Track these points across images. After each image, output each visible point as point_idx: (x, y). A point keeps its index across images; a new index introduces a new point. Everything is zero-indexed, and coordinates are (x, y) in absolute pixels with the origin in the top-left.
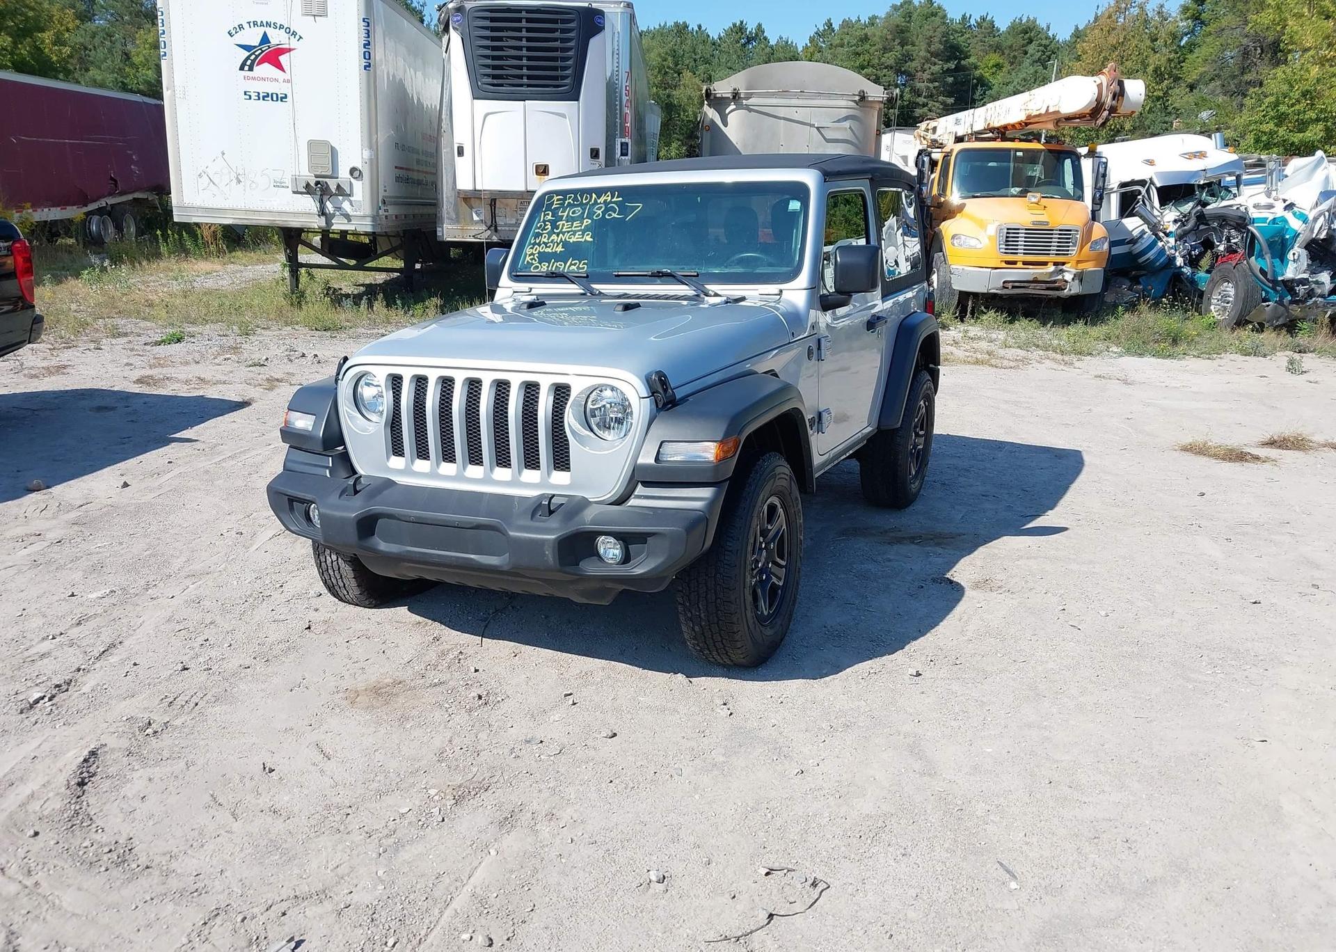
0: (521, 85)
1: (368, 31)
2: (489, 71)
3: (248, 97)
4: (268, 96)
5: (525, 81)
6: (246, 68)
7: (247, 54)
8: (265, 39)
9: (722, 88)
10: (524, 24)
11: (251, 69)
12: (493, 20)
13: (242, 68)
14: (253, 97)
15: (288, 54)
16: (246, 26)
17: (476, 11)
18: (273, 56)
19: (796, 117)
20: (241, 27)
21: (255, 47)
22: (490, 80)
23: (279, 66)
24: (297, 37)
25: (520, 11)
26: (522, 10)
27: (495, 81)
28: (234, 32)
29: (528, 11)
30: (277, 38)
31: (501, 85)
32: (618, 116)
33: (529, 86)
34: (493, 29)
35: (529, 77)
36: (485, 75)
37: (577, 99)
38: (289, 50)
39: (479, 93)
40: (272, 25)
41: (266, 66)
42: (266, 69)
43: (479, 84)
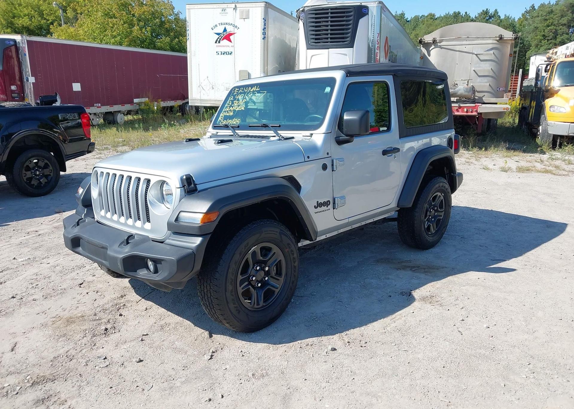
0: (327, 42)
1: (265, 23)
2: (314, 37)
3: (217, 54)
4: (225, 53)
5: (329, 40)
6: (218, 42)
7: (218, 36)
8: (225, 30)
9: (428, 38)
10: (330, 15)
11: (219, 42)
12: (316, 14)
13: (216, 42)
14: (220, 54)
15: (233, 35)
16: (218, 25)
17: (309, 11)
18: (228, 37)
19: (465, 50)
20: (216, 26)
21: (221, 33)
22: (314, 41)
23: (230, 41)
24: (237, 28)
25: (328, 9)
26: (329, 9)
27: (316, 41)
28: (214, 28)
29: (331, 9)
30: (230, 29)
31: (319, 43)
32: (373, 54)
33: (331, 42)
34: (316, 18)
35: (331, 38)
36: (312, 39)
37: (353, 47)
38: (234, 33)
39: (309, 47)
40: (228, 24)
41: (225, 40)
42: (225, 42)
43: (310, 42)
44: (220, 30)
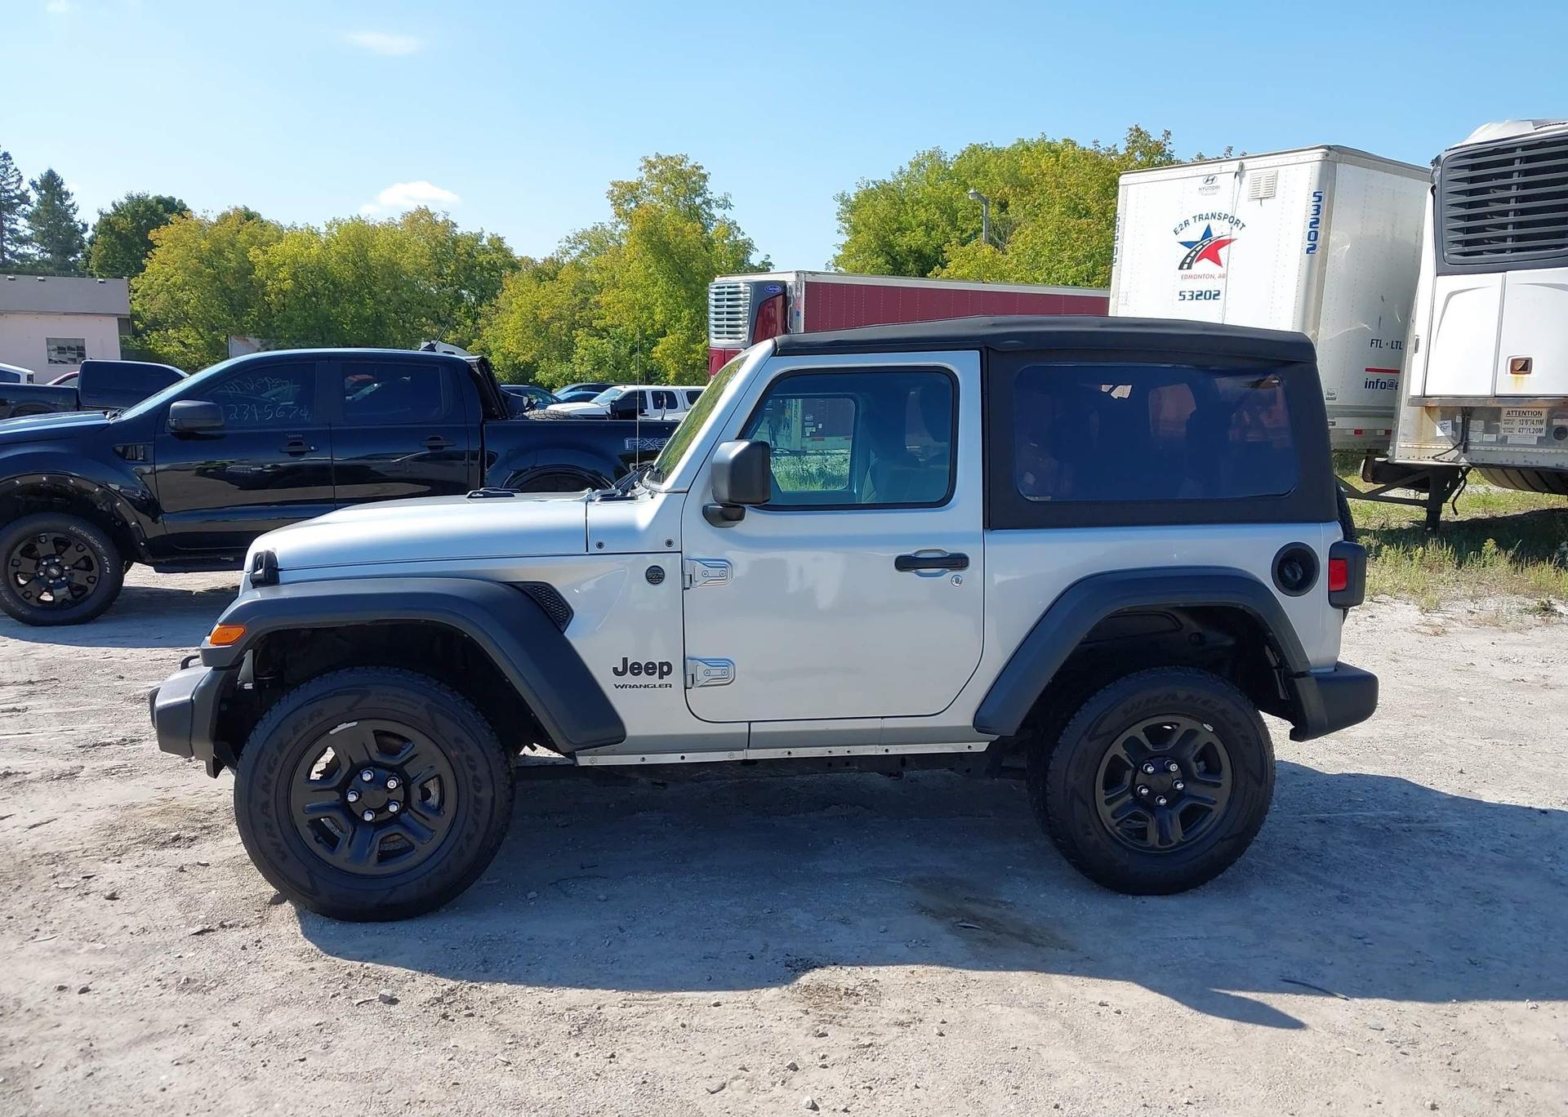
0: (1503, 251)
1: (1319, 207)
2: (1460, 236)
3: (1182, 294)
4: (1201, 295)
5: (1509, 244)
6: (1186, 266)
7: (1189, 250)
8: (1208, 233)
10: (1517, 166)
11: (1189, 267)
12: (1473, 167)
13: (1181, 268)
14: (1188, 297)
15: (1227, 247)
16: (1191, 221)
17: (1453, 160)
18: (1213, 252)
20: (1186, 223)
21: (1197, 242)
22: (1460, 248)
23: (1217, 261)
24: (1240, 225)
25: (1513, 150)
26: (1516, 148)
27: (1467, 249)
28: (1179, 229)
29: (1524, 148)
30: (1220, 229)
31: (1480, 253)
33: (1513, 250)
34: (1472, 180)
35: (1515, 239)
36: (1454, 242)
38: (1230, 241)
39: (1444, 268)
40: (1217, 216)
42: (1205, 266)
43: (1446, 254)
44: (1195, 233)
